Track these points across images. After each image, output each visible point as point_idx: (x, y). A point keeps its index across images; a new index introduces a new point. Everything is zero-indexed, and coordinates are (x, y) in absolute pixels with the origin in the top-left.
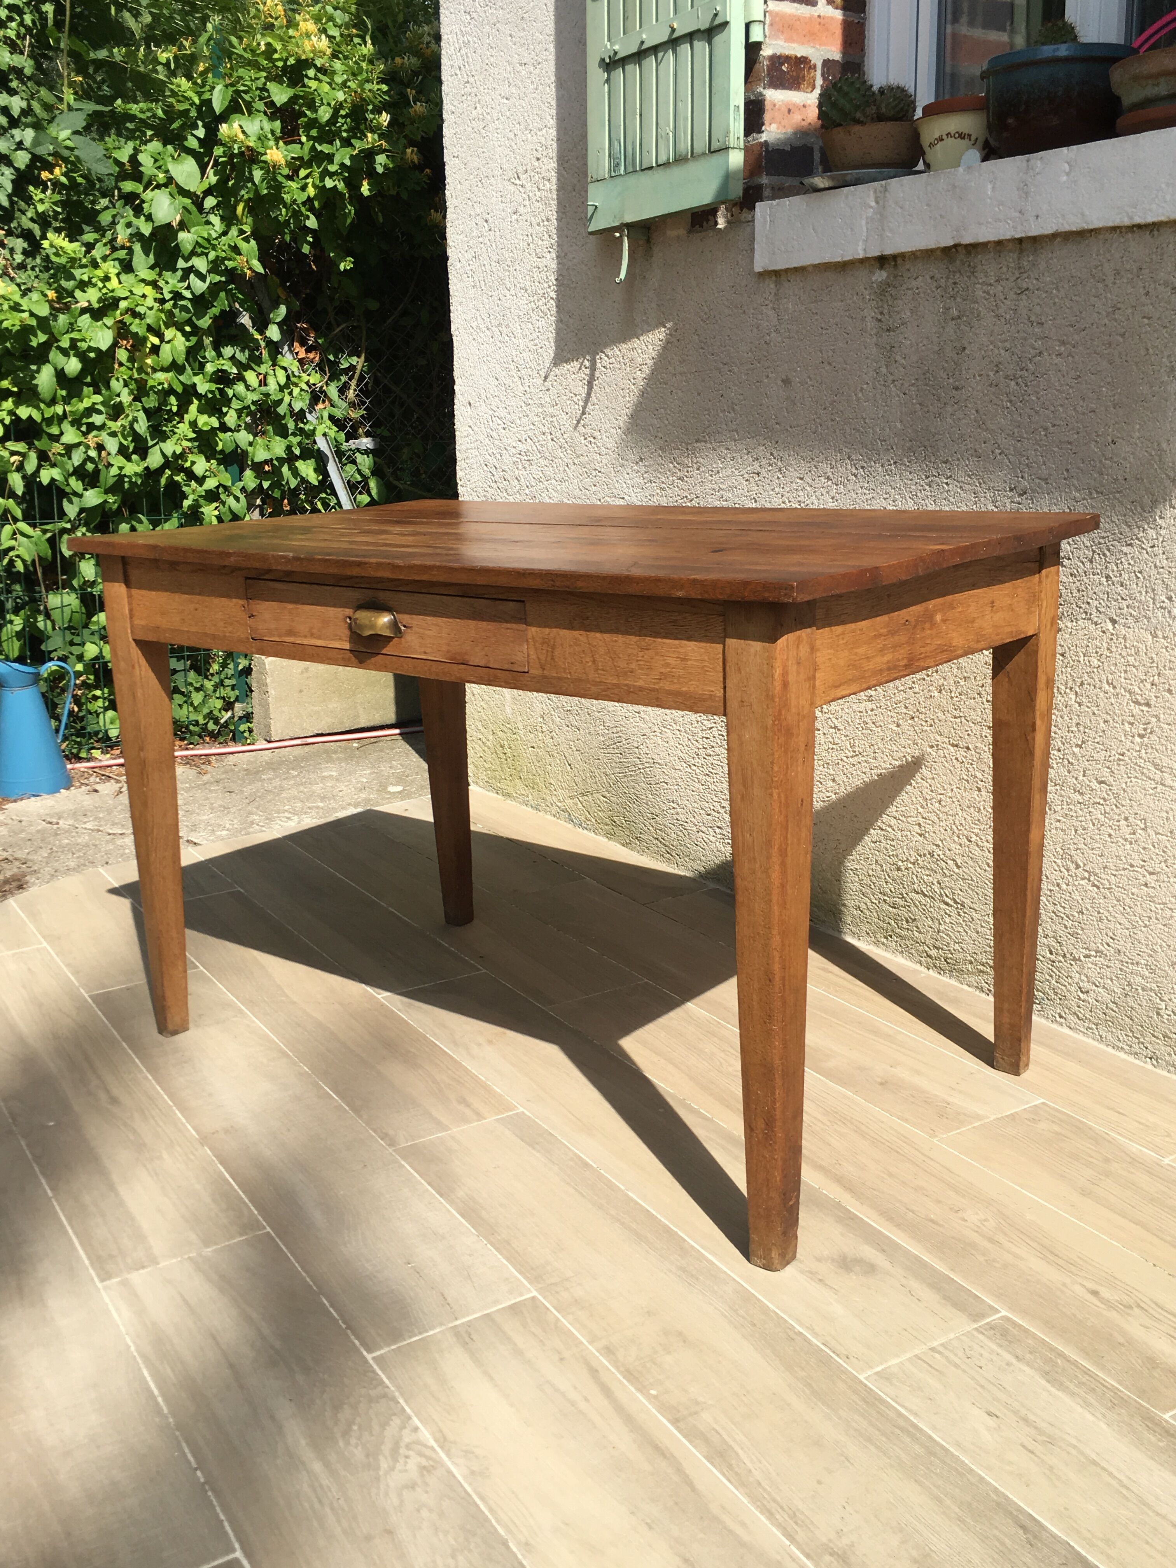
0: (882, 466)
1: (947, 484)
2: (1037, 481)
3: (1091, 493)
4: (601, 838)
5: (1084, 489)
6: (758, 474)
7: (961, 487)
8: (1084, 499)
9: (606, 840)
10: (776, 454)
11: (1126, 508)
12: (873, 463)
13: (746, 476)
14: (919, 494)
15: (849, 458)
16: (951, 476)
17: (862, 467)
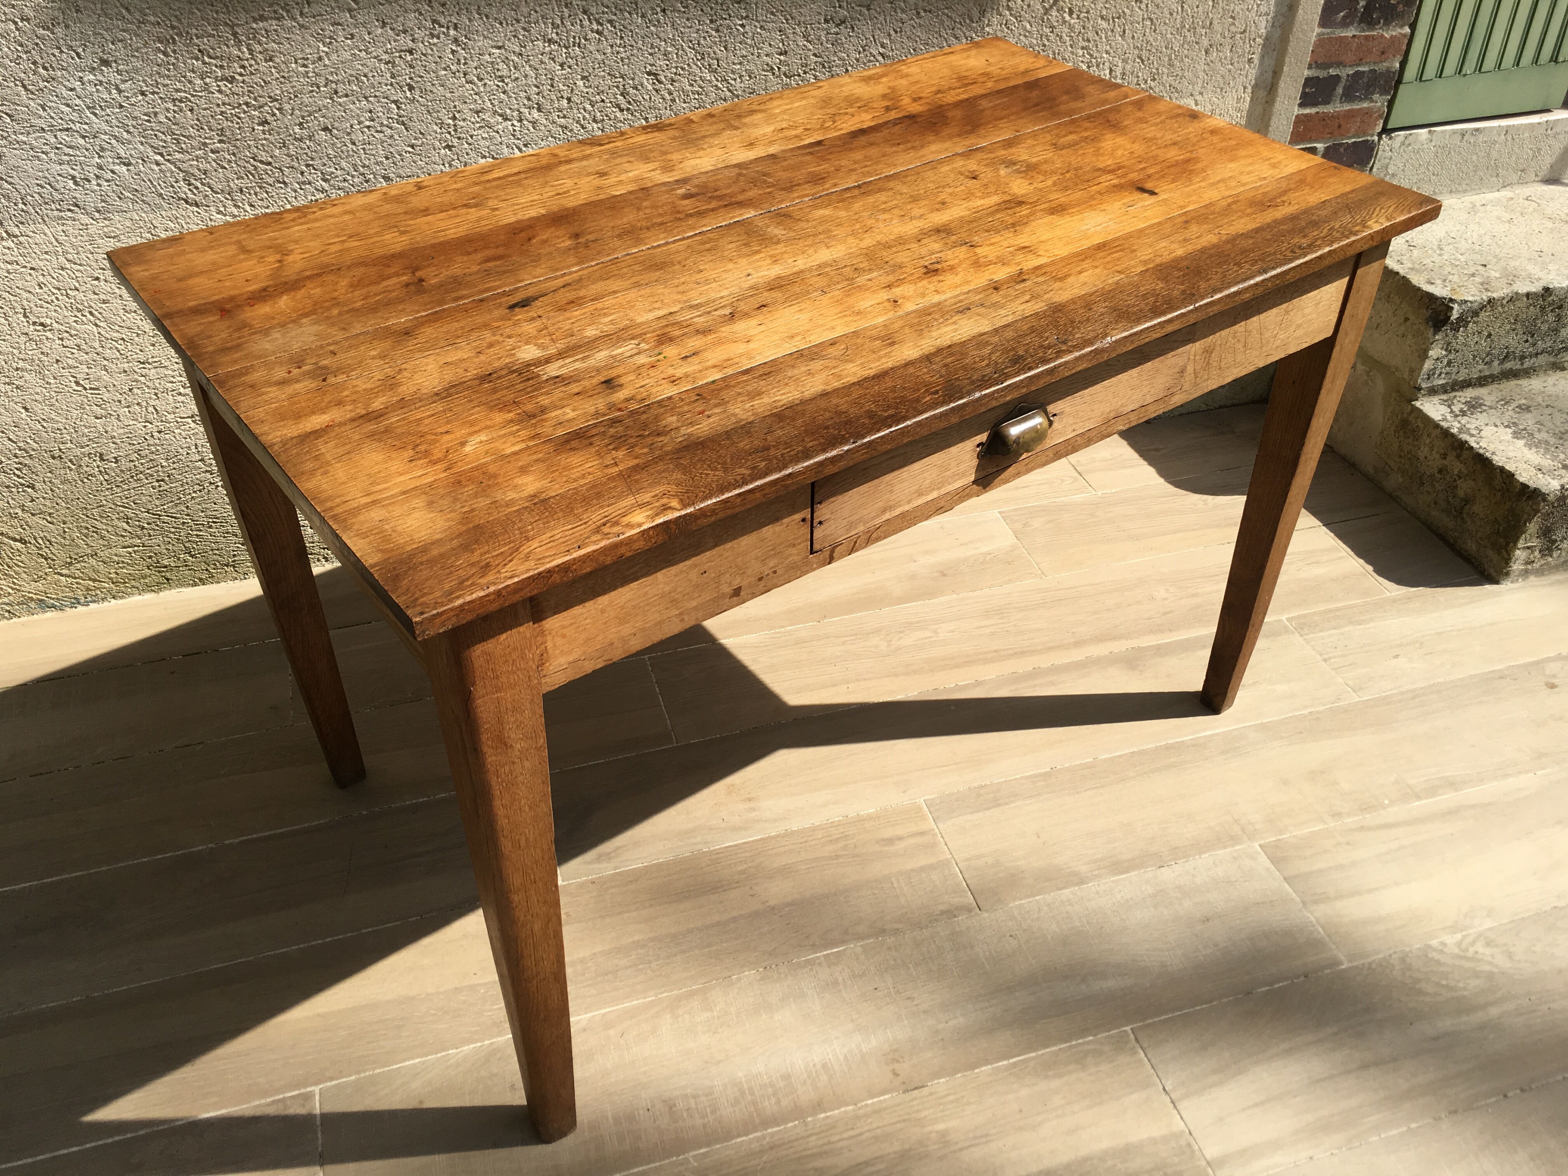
0: (643, 16)
1: (742, 26)
2: (858, 8)
3: (918, 13)
4: (137, 598)
5: (911, 10)
6: (411, 52)
7: (762, 27)
8: (912, 19)
9: (153, 595)
10: (442, 20)
11: (955, 22)
12: (626, 14)
13: (385, 57)
14: (702, 42)
15: (585, 12)
16: (747, 17)
17: (610, 22)
